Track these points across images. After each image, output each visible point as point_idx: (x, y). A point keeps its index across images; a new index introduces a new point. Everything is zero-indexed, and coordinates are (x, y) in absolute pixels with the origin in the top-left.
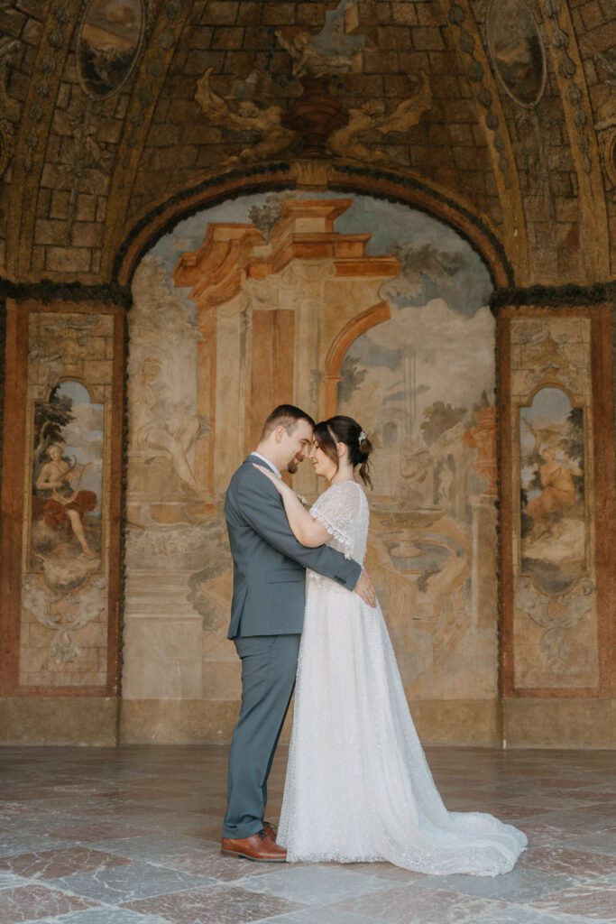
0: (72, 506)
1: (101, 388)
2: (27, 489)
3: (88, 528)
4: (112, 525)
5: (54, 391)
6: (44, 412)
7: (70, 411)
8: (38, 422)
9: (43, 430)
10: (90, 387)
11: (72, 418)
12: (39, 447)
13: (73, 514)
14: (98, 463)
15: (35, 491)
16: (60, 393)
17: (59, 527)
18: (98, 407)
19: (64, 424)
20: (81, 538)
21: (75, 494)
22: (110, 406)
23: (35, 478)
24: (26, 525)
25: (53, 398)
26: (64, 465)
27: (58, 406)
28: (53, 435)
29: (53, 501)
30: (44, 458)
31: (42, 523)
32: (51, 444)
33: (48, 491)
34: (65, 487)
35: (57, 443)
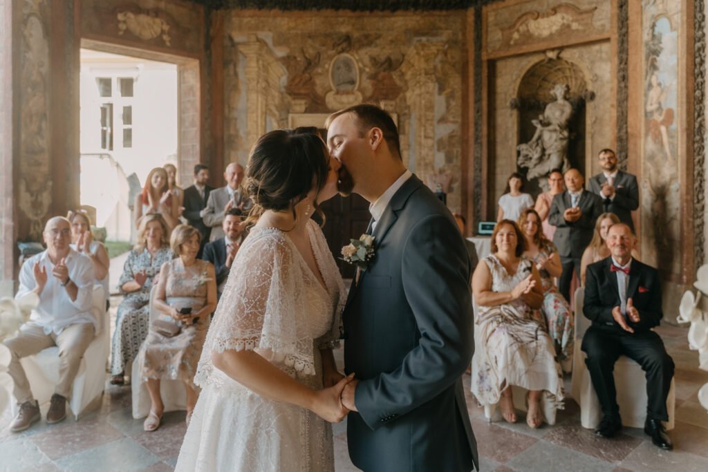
0: (663, 123)
1: (676, 17)
2: (643, 113)
3: (671, 140)
4: (682, 136)
5: (653, 31)
6: (650, 49)
7: (661, 43)
8: (647, 59)
9: (649, 64)
10: (669, 19)
11: (662, 49)
12: (648, 78)
13: (663, 129)
14: (675, 82)
15: (646, 114)
16: (657, 29)
17: (657, 141)
18: (675, 34)
19: (658, 56)
20: (667, 149)
21: (664, 112)
22: (680, 31)
23: (646, 104)
24: (643, 140)
25: (654, 36)
26: (659, 89)
27: (656, 42)
28: (653, 67)
29: (654, 120)
30: (650, 86)
31: (650, 139)
32: (653, 74)
33: (652, 112)
34: (660, 108)
35: (656, 73)
